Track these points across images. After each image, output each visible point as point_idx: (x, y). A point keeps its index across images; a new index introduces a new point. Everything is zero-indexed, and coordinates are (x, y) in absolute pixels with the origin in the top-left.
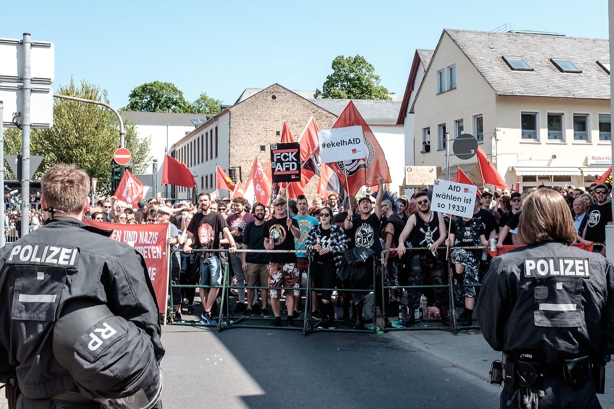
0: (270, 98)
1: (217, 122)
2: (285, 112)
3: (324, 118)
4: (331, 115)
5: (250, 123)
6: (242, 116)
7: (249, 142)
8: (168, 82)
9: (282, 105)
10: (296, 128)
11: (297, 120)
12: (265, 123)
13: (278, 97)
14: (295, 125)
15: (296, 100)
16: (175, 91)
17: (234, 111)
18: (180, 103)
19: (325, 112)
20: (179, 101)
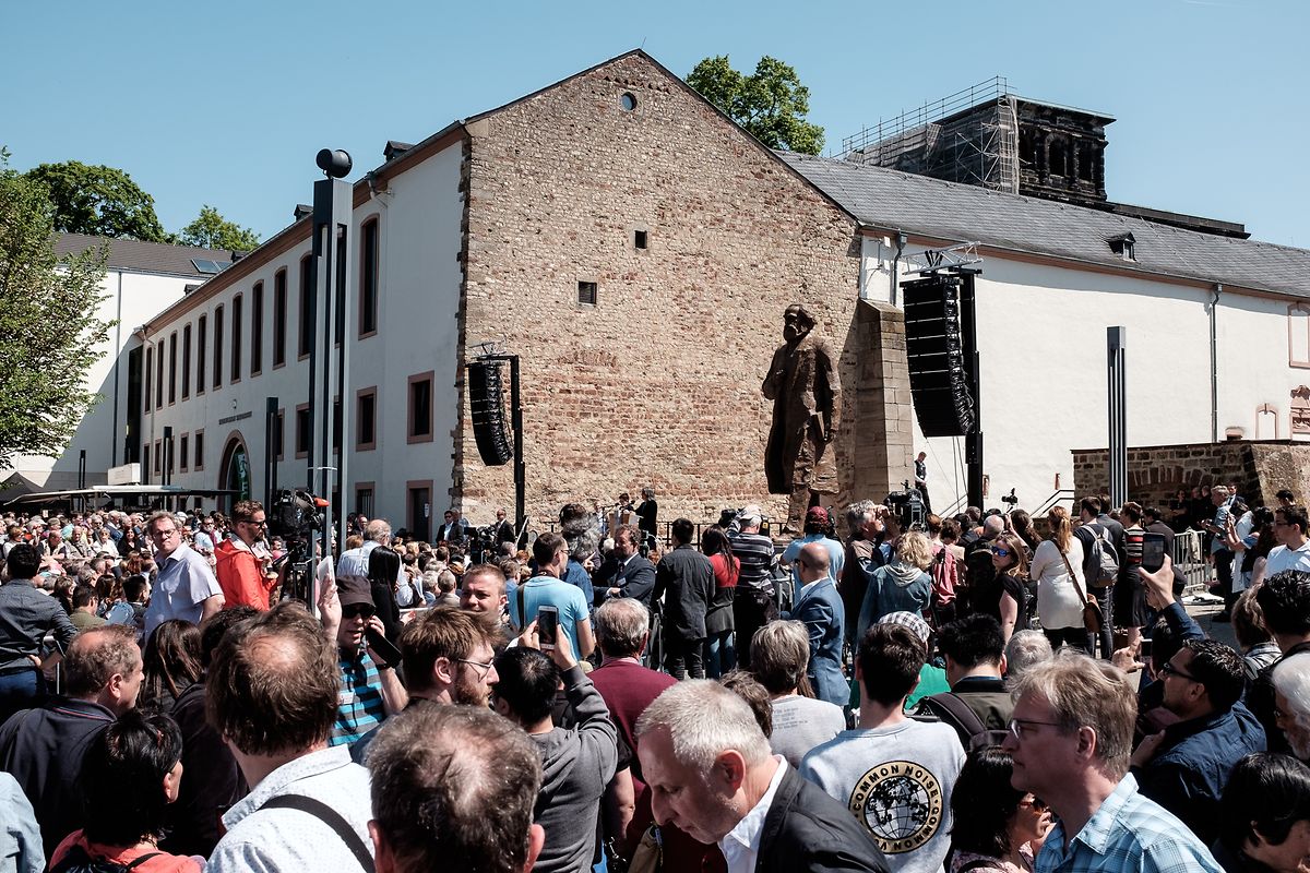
0: (616, 101)
1: (382, 196)
2: (666, 164)
3: (789, 200)
4: (810, 193)
5: (543, 188)
6: (514, 160)
7: (540, 262)
8: (112, 165)
9: (656, 134)
10: (700, 227)
11: (705, 196)
12: (597, 196)
13: (646, 105)
14: (697, 215)
15: (704, 124)
16: (131, 191)
17: (485, 134)
18: (144, 228)
19: (793, 181)
20: (142, 219)
